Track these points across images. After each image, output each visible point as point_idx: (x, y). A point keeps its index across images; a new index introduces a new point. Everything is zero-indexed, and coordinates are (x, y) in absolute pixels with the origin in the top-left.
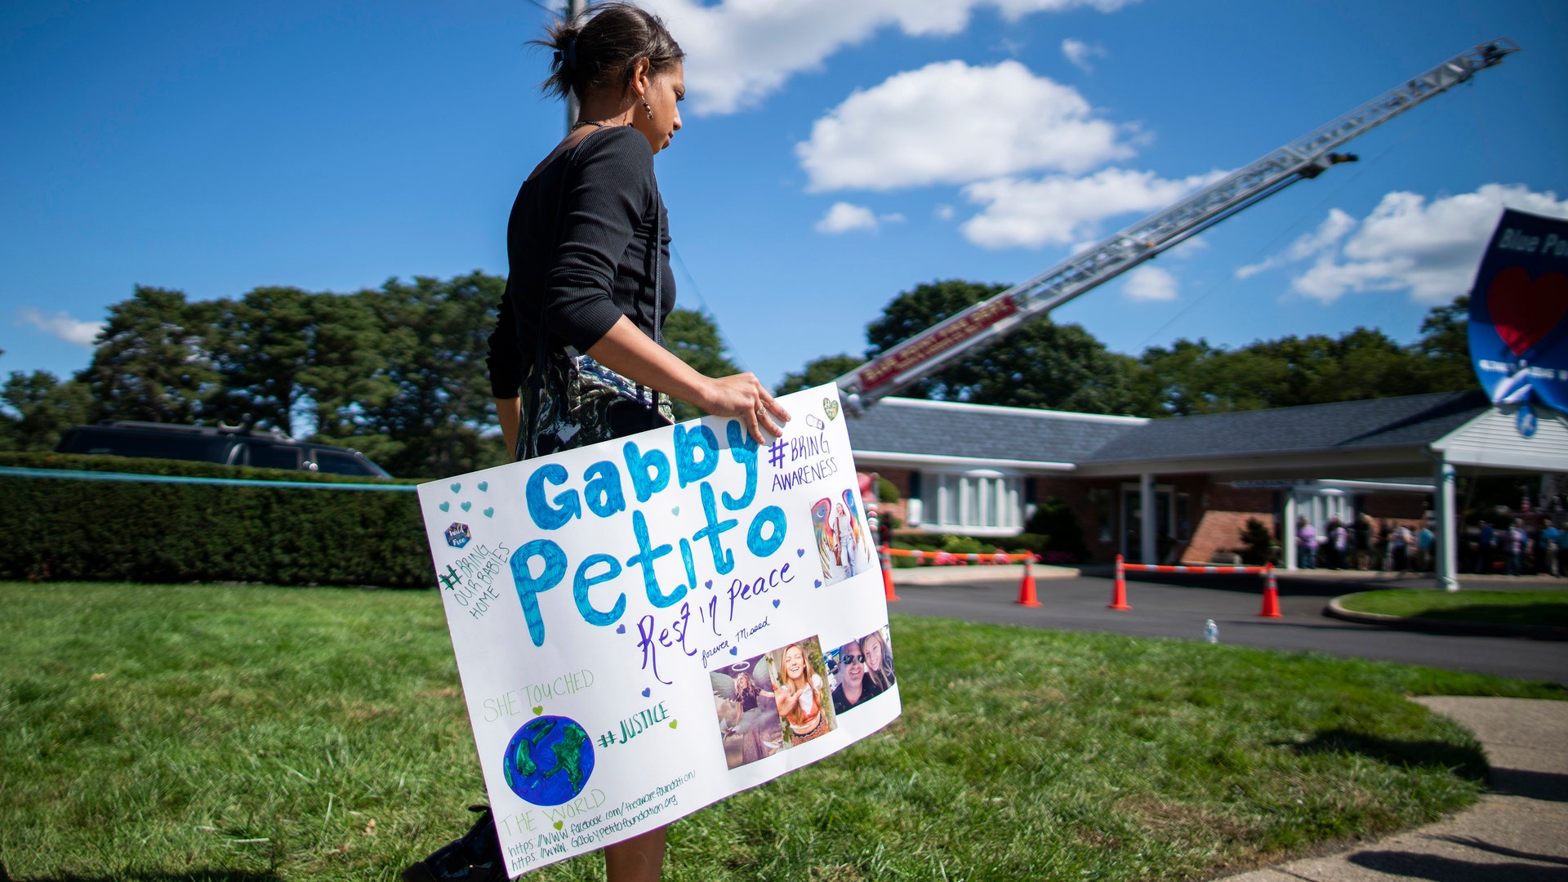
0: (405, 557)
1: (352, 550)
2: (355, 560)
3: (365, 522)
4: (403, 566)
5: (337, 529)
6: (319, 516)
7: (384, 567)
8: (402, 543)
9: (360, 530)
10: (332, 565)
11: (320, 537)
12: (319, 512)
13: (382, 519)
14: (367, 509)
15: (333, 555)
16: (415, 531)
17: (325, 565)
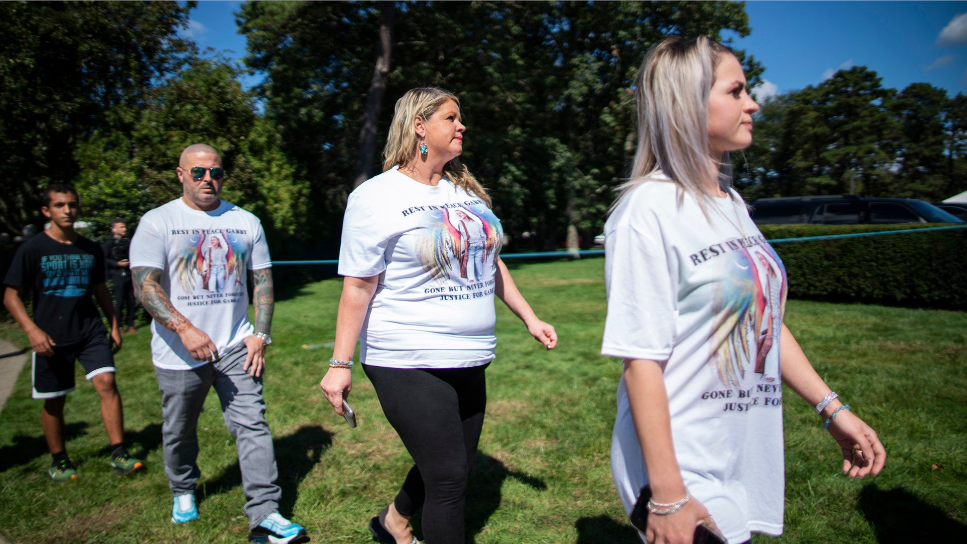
0: (858, 280)
1: (822, 276)
2: (825, 282)
3: (827, 257)
4: (858, 286)
5: (809, 262)
6: (799, 255)
7: (845, 286)
8: (855, 270)
9: (826, 263)
10: (810, 285)
11: (800, 267)
12: (798, 252)
13: (839, 255)
14: (828, 249)
15: (810, 279)
16: (864, 262)
17: (806, 285)
